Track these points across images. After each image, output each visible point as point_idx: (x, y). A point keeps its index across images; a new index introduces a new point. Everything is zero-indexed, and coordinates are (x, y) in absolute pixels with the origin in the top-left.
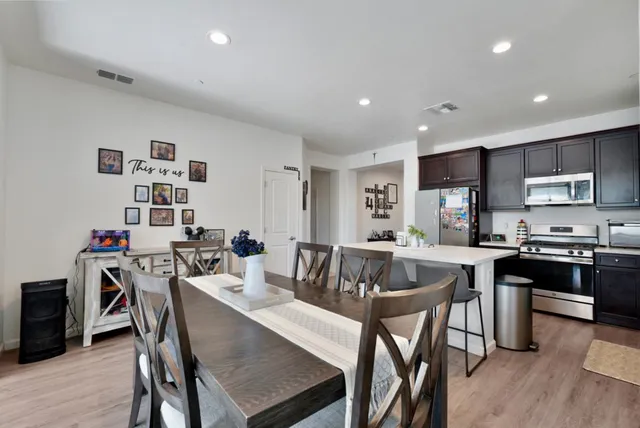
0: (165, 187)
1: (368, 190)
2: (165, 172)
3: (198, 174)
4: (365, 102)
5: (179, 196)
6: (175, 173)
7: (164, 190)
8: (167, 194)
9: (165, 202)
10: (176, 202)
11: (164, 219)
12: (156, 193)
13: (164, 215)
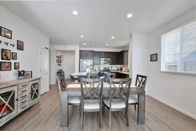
0: (8, 51)
1: (57, 57)
2: (7, 44)
3: (20, 46)
4: (82, 36)
5: (13, 56)
6: (11, 45)
7: (7, 53)
8: (8, 55)
9: (7, 59)
10: (12, 59)
11: (7, 67)
12: (3, 54)
13: (7, 65)
